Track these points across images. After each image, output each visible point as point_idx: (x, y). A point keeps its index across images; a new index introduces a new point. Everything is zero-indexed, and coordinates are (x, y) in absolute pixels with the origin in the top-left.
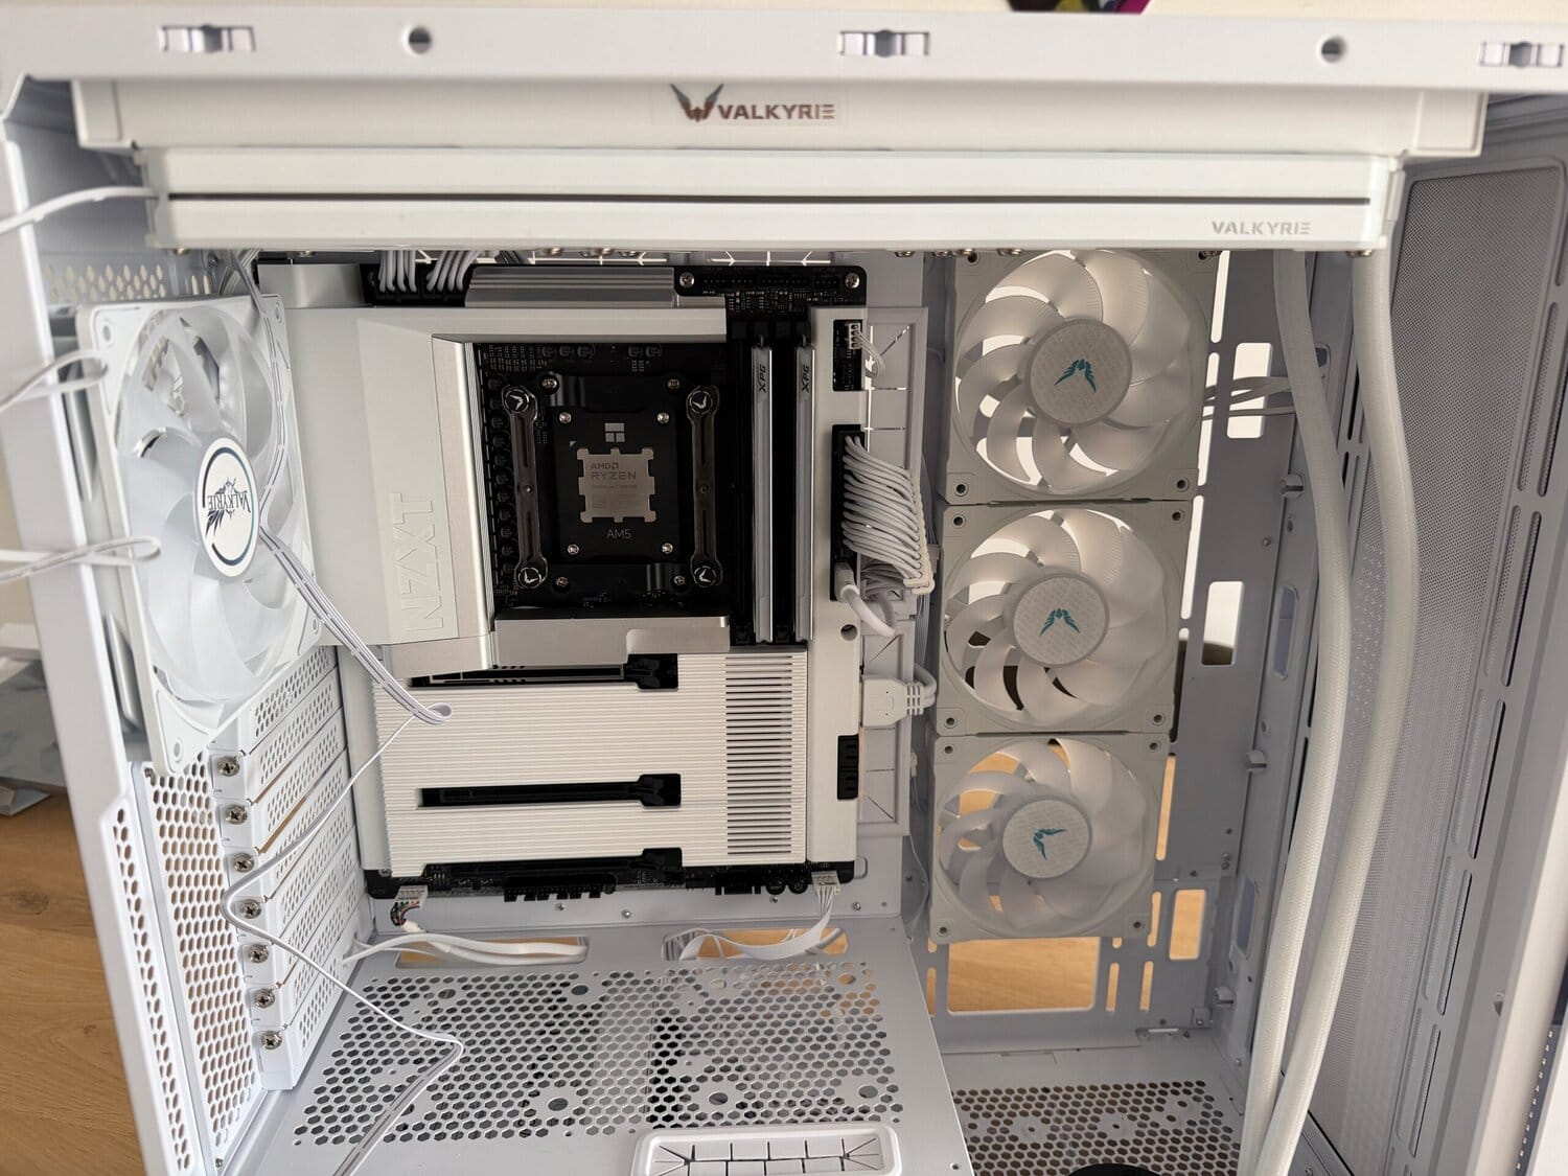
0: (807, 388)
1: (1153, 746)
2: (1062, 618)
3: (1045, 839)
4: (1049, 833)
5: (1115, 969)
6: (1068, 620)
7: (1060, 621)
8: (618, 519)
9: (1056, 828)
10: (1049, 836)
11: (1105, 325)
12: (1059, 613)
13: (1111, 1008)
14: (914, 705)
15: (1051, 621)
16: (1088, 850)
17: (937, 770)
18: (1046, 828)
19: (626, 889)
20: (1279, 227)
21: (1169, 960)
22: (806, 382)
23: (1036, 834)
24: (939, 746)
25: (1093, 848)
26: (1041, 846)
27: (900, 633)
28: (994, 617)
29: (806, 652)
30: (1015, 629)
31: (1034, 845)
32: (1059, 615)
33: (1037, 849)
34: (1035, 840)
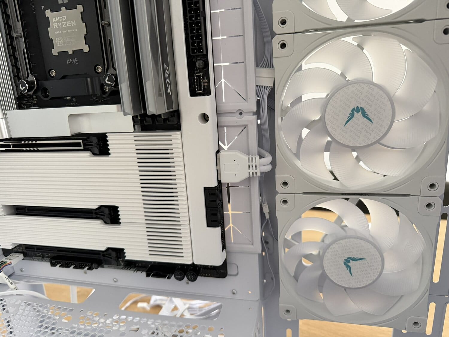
1: (429, 205)
2: (360, 113)
4: (354, 260)
6: (365, 115)
7: (358, 116)
8: (70, 52)
9: (359, 257)
10: (354, 262)
12: (357, 109)
14: (253, 169)
15: (352, 116)
16: (381, 273)
17: (278, 215)
18: (352, 257)
23: (345, 260)
24: (278, 199)
25: (385, 271)
26: (349, 268)
27: (246, 124)
28: (317, 118)
29: (179, 133)
30: (327, 122)
31: (344, 266)
32: (358, 112)
33: (346, 269)
34: (345, 264)
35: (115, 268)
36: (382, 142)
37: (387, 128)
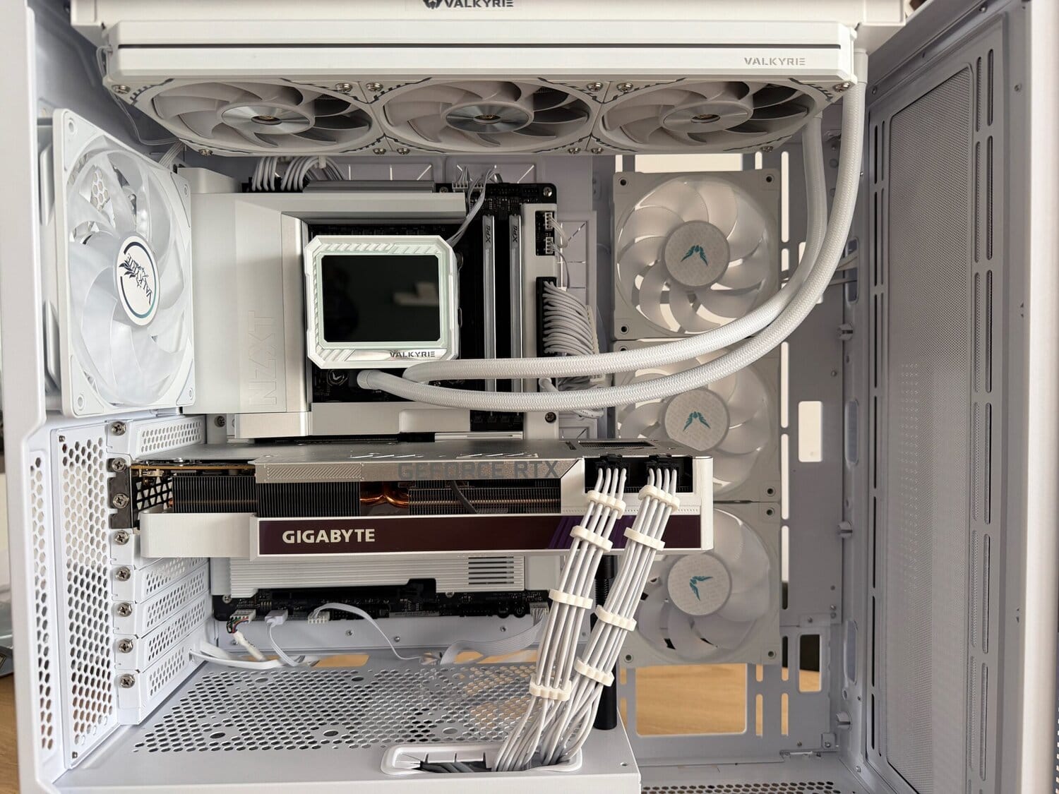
0: (516, 240)
1: (769, 512)
2: (698, 418)
3: (699, 584)
4: (701, 579)
5: (760, 698)
6: (702, 420)
7: (696, 421)
9: (706, 575)
10: (701, 582)
11: (710, 224)
12: (695, 415)
13: (760, 731)
15: (690, 421)
16: (729, 595)
18: (698, 576)
19: (396, 616)
20: (786, 60)
21: (799, 692)
22: (515, 236)
23: (691, 580)
26: (696, 590)
27: (587, 425)
28: (652, 424)
29: (522, 432)
30: (667, 426)
31: (690, 588)
32: (696, 417)
33: (693, 592)
34: (691, 585)
35: (406, 616)
36: (722, 447)
37: (723, 434)
